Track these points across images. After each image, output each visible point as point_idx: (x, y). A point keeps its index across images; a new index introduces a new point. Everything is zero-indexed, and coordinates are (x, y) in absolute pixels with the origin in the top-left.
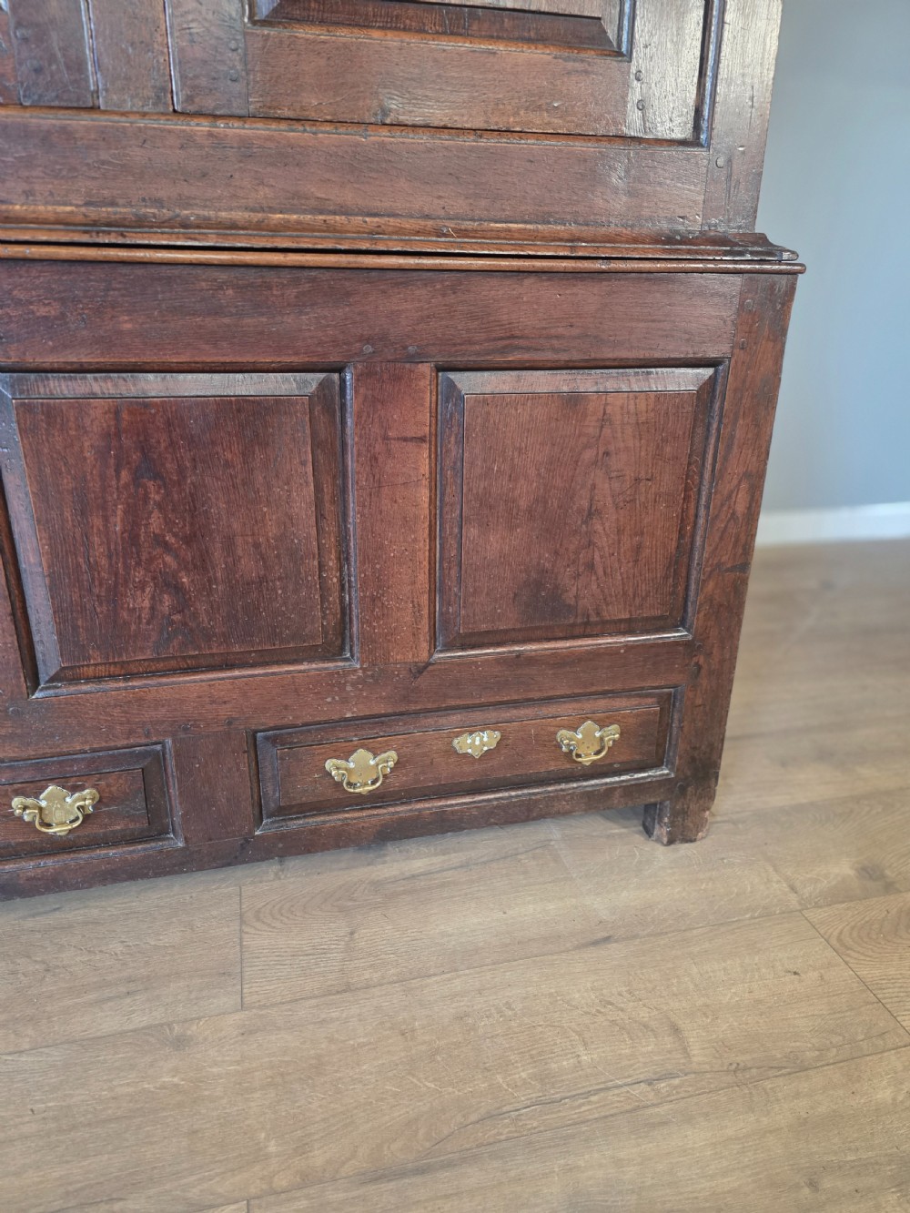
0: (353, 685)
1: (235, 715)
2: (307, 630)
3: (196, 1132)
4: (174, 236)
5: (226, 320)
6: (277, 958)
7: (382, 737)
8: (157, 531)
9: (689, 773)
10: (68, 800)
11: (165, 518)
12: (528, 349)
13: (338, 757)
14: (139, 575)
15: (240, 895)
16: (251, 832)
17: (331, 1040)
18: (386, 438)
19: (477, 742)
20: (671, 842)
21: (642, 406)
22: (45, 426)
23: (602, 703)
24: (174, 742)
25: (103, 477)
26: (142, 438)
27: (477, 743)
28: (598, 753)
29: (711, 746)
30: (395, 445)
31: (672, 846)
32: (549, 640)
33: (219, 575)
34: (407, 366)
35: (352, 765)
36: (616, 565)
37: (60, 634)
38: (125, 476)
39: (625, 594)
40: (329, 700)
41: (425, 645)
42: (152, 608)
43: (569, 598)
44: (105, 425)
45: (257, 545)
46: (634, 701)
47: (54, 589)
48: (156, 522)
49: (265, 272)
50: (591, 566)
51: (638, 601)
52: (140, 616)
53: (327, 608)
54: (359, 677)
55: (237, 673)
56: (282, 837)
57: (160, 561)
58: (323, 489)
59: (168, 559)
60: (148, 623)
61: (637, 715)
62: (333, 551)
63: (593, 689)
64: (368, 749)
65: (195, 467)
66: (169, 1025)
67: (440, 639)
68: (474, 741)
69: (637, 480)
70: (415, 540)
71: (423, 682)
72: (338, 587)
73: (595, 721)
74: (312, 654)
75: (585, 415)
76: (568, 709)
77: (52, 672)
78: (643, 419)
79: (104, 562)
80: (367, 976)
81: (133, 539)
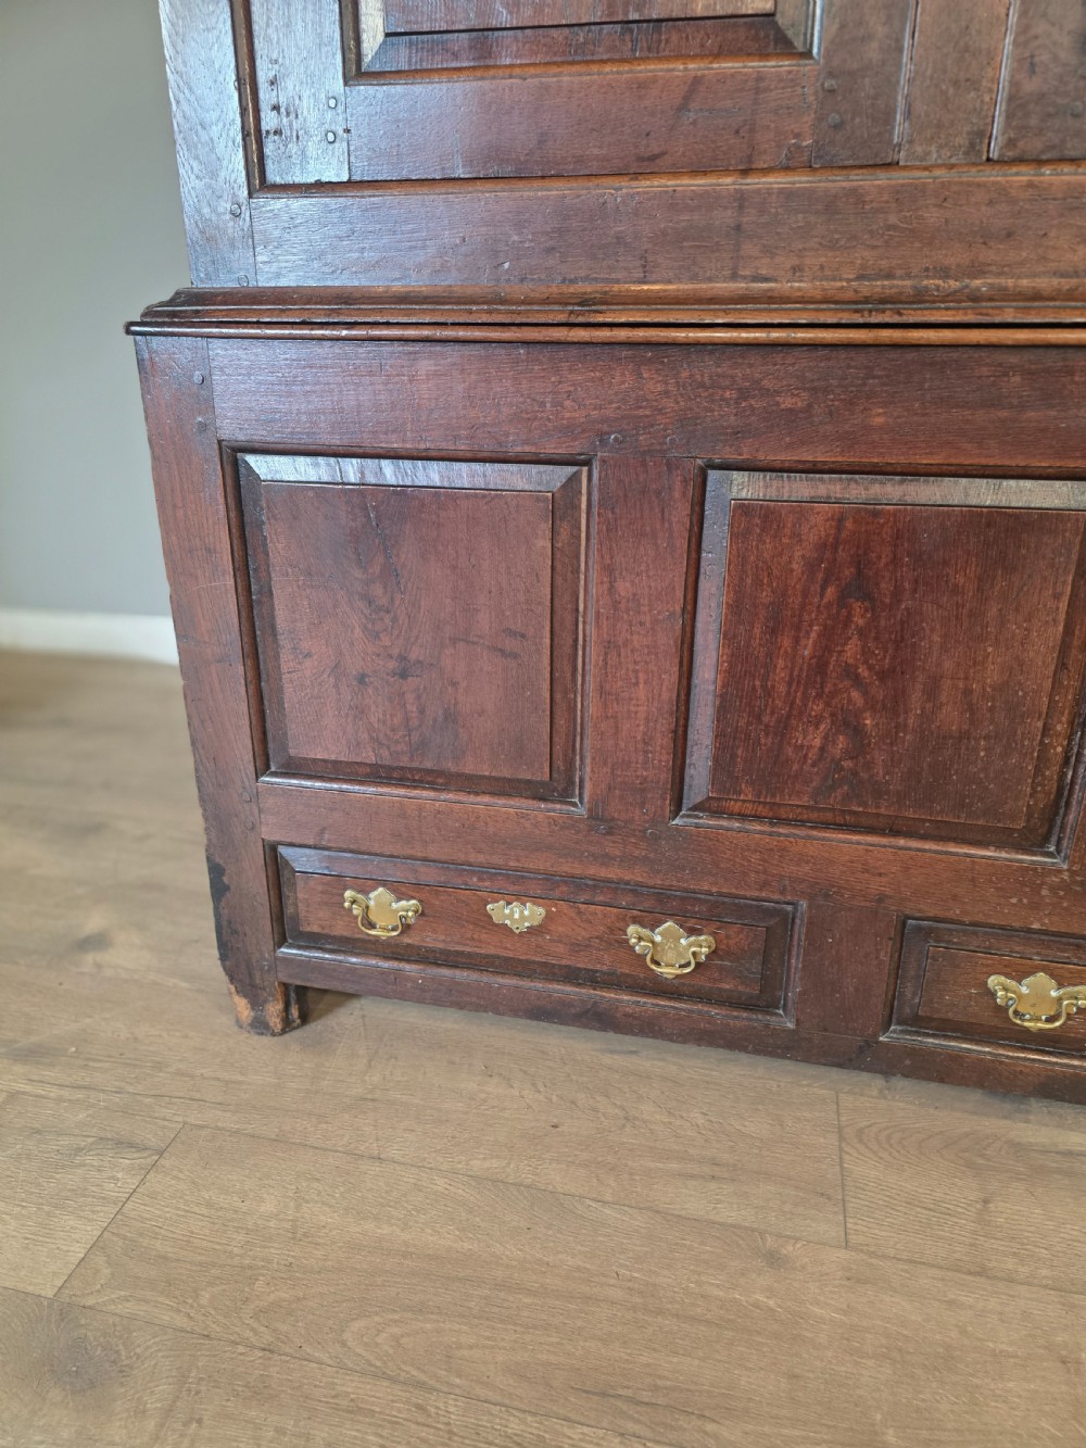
0: (1053, 889)
1: (888, 891)
2: (1007, 807)
3: (796, 1377)
4: (961, 312)
5: (1004, 414)
6: (887, 1199)
7: (1074, 964)
8: (851, 661)
10: (683, 941)
11: (863, 647)
13: (1007, 975)
14: (817, 708)
15: (837, 1103)
16: (876, 1035)
17: (963, 1332)
22: (758, 531)
24: (810, 907)
25: (805, 593)
26: (861, 552)
33: (911, 722)
35: (1024, 990)
37: (716, 759)
38: (830, 591)
40: (1014, 901)
42: (822, 749)
44: (823, 534)
45: (968, 692)
47: (722, 712)
48: (852, 649)
49: (1070, 354)
52: (806, 754)
53: (1039, 784)
54: (1062, 880)
55: (901, 842)
56: (913, 1053)
57: (845, 695)
58: (1073, 632)
59: (855, 694)
60: (813, 766)
62: (1066, 712)
64: (1052, 976)
65: (915, 591)
66: (762, 1234)
72: (1060, 759)
74: (1003, 839)
77: (699, 799)
79: (782, 688)
80: (1010, 1267)
81: (820, 666)
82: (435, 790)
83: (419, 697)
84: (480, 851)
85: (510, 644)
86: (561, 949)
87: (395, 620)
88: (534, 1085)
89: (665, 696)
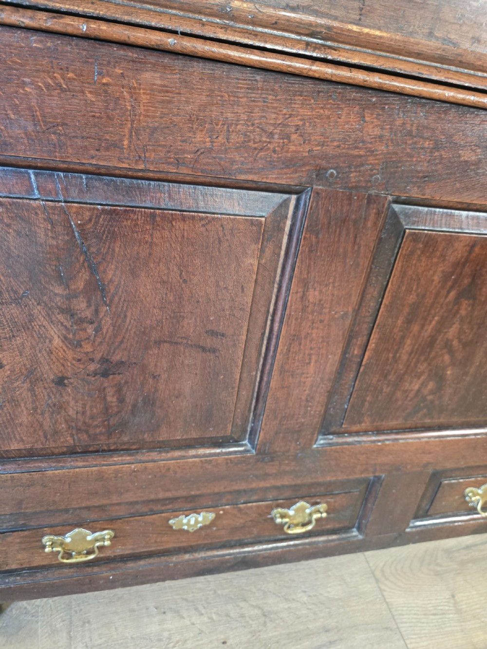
1: (431, 461)
10: (307, 510)
11: (460, 328)
13: (475, 486)
14: (422, 367)
16: (405, 530)
22: (419, 252)
24: (387, 475)
25: (437, 295)
26: (478, 268)
33: (472, 370)
35: (479, 491)
38: (453, 294)
44: (460, 255)
47: (363, 375)
52: (408, 395)
56: (421, 533)
57: (441, 358)
59: (446, 357)
60: (411, 400)
81: (431, 343)
82: (130, 455)
83: (119, 390)
84: (169, 490)
85: (209, 342)
86: (223, 532)
87: (98, 330)
88: (196, 609)
89: (328, 369)
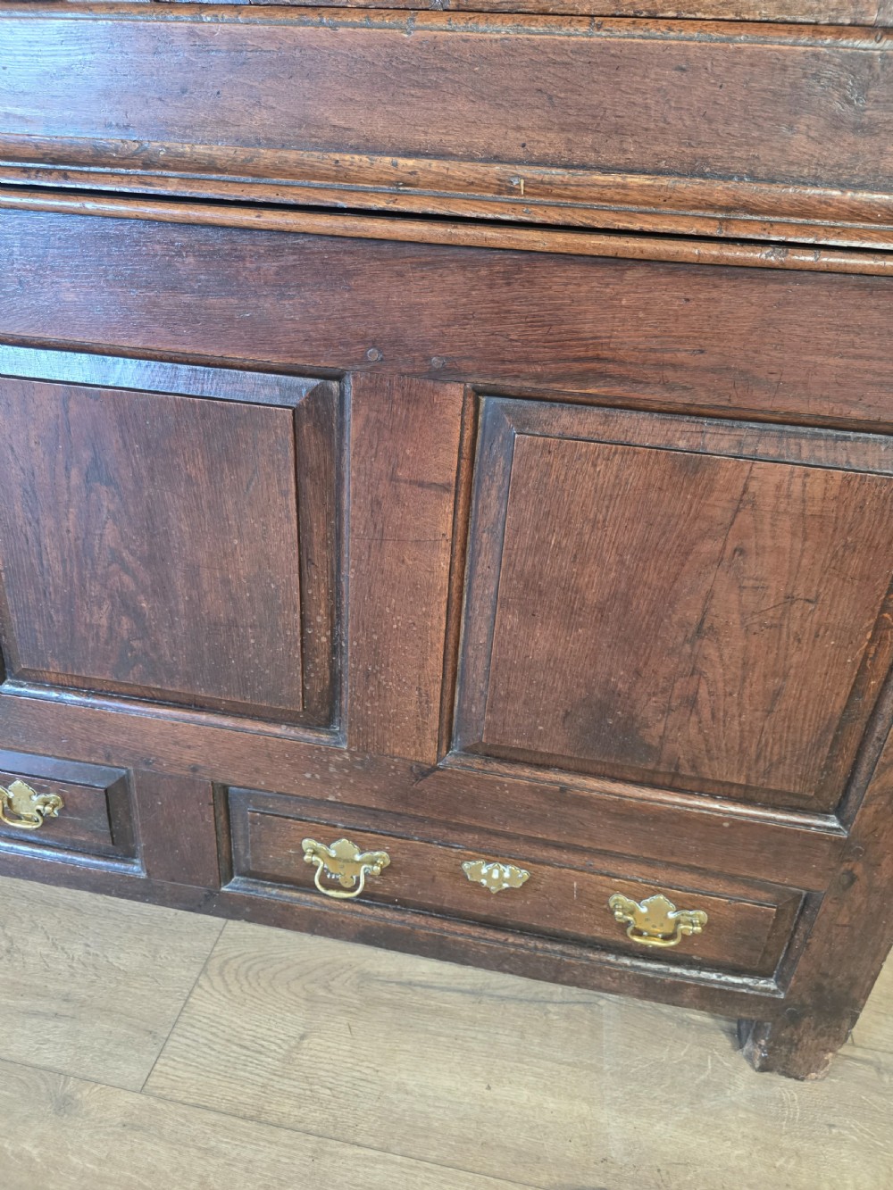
0: (337, 766)
1: (200, 763)
2: (284, 692)
7: (372, 832)
8: (113, 545)
9: (809, 1001)
10: (34, 798)
11: (121, 533)
12: (622, 380)
13: (318, 840)
14: (94, 589)
16: (218, 886)
18: (393, 479)
19: (498, 875)
20: (763, 1069)
21: (816, 489)
23: (687, 879)
24: (136, 770)
26: (92, 435)
27: (495, 875)
28: (666, 938)
29: (853, 982)
30: (404, 489)
31: (767, 1075)
32: (614, 779)
33: (182, 607)
34: (430, 384)
35: (333, 852)
36: (734, 710)
38: (75, 474)
39: (742, 751)
40: (308, 775)
41: (432, 745)
42: (110, 628)
43: (653, 735)
44: (52, 413)
45: (226, 582)
46: (739, 890)
47: (11, 587)
48: (111, 533)
50: (692, 703)
51: (762, 765)
52: (97, 633)
53: (311, 671)
54: (345, 760)
55: (203, 717)
56: (251, 902)
57: (117, 578)
58: (311, 528)
59: (126, 579)
60: (107, 643)
61: (739, 910)
62: (323, 605)
63: (674, 859)
64: (355, 842)
65: (153, 479)
67: (458, 740)
68: (490, 872)
69: (790, 599)
70: (426, 615)
71: (427, 786)
73: (671, 898)
74: (291, 718)
75: (709, 489)
76: (634, 870)
77: (17, 669)
78: (816, 509)
79: (58, 568)
81: (87, 549)
